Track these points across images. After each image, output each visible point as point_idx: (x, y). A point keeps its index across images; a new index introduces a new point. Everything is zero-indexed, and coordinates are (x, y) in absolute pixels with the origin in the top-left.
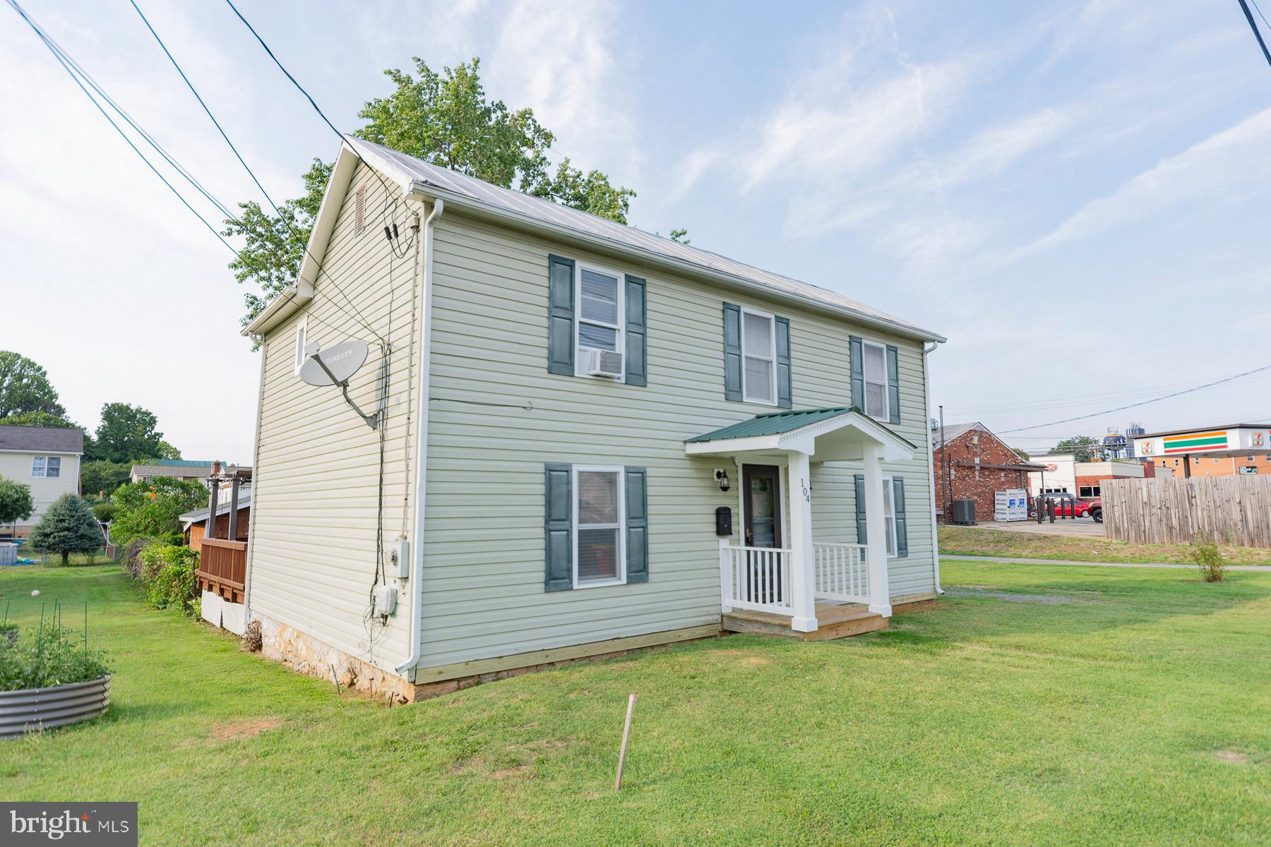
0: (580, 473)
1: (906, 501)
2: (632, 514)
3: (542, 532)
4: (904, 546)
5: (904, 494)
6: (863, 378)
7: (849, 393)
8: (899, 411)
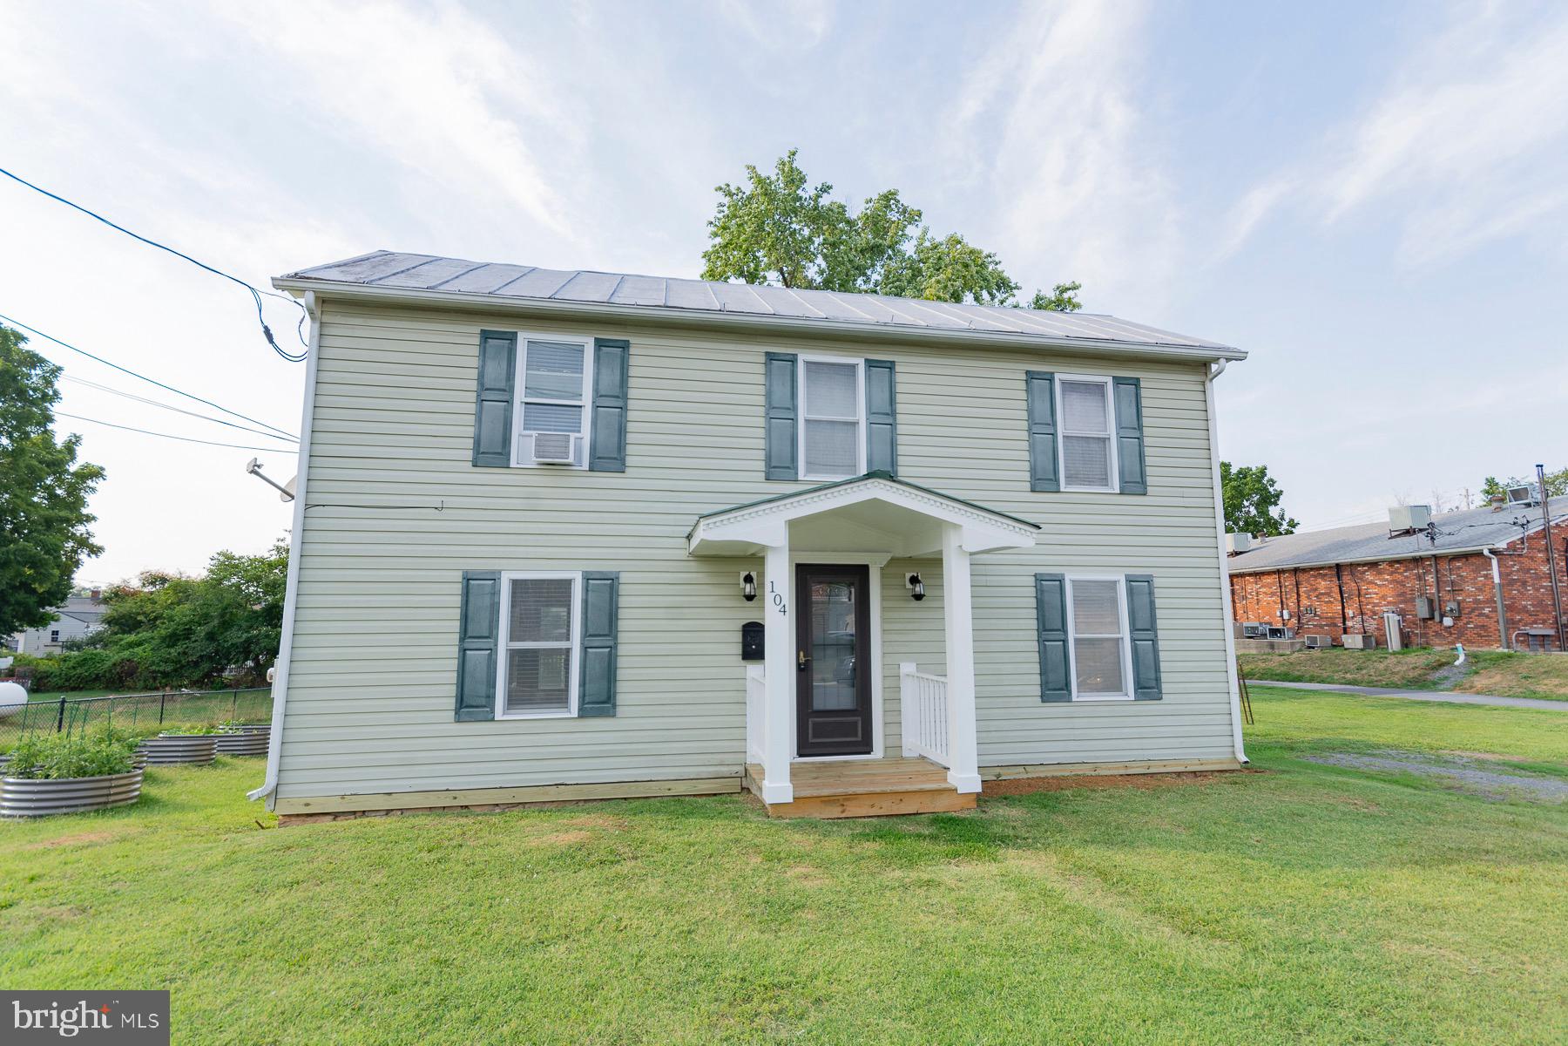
0: (516, 585)
1: (1159, 613)
2: (591, 631)
3: (455, 651)
4: (1153, 683)
5: (1154, 602)
6: (1056, 431)
7: (1026, 455)
8: (1142, 474)
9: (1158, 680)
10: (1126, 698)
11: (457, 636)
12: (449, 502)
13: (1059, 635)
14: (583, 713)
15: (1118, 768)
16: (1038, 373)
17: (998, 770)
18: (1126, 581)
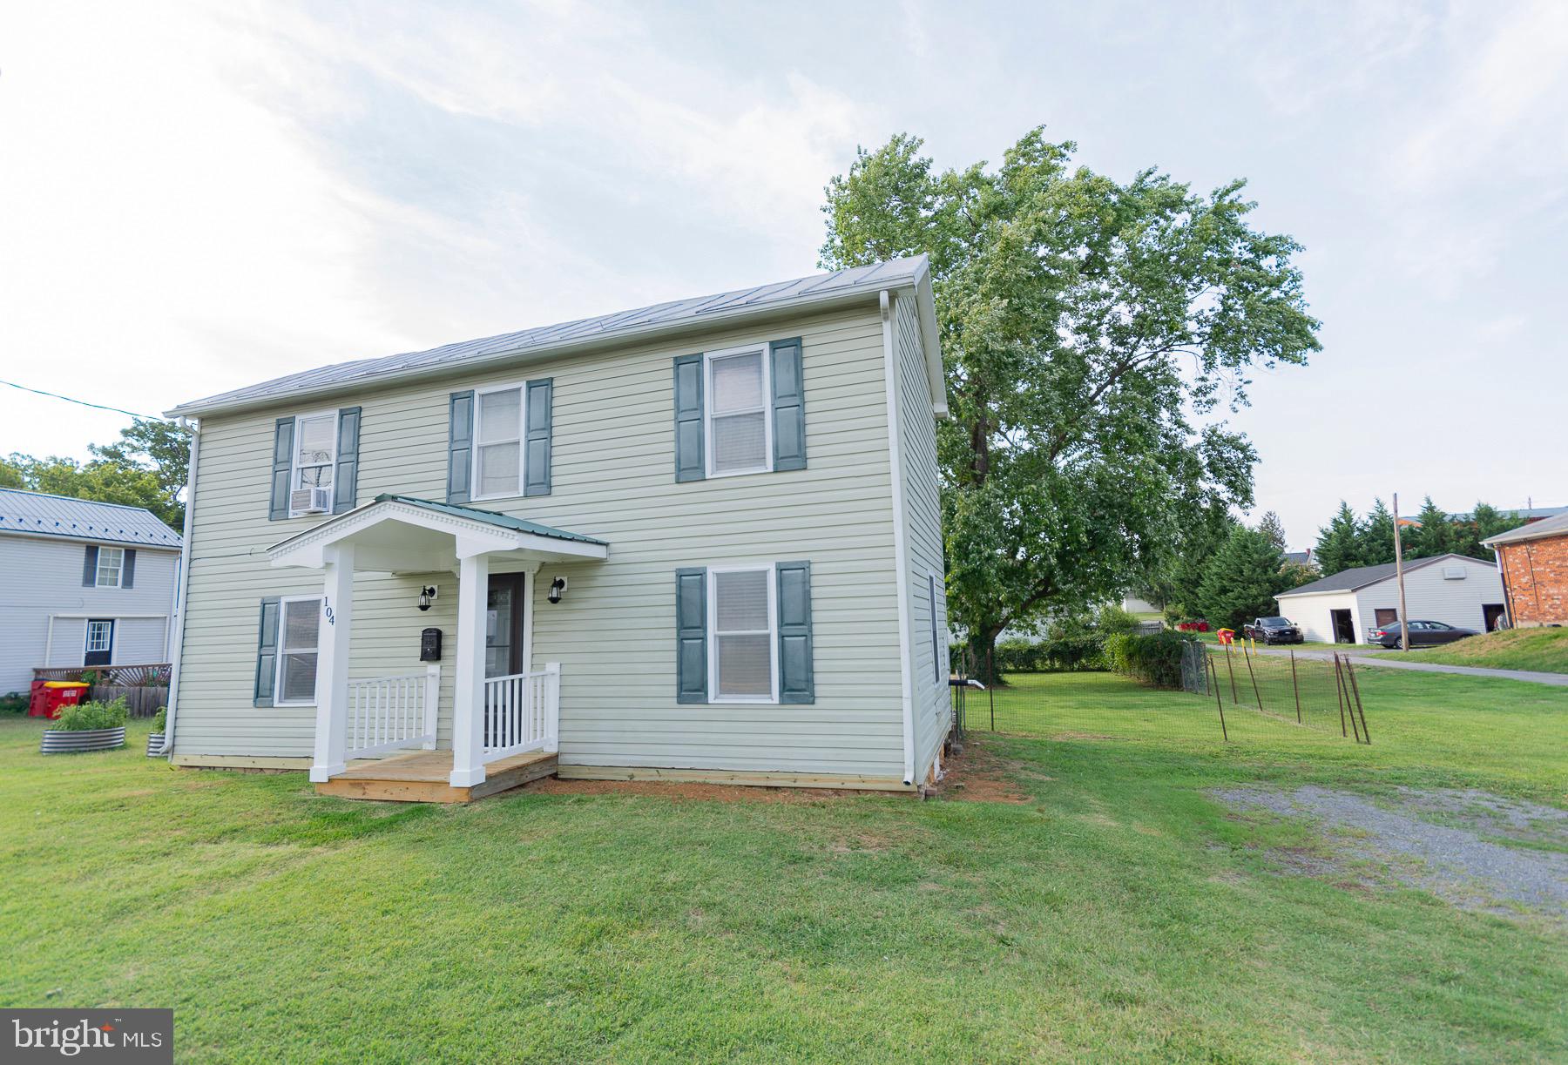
0: (289, 606)
1: (815, 605)
3: (255, 656)
4: (803, 686)
5: (809, 592)
6: (703, 415)
7: (672, 446)
8: (802, 446)
9: (810, 682)
10: (769, 702)
11: (257, 646)
12: (257, 548)
13: (699, 633)
15: (758, 779)
16: (686, 357)
17: (631, 771)
18: (777, 569)
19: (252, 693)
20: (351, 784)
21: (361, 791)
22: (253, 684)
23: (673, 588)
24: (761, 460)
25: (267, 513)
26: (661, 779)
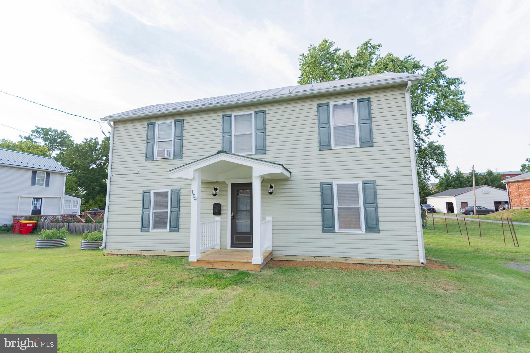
0: (155, 194)
1: (378, 196)
2: (172, 207)
3: (141, 212)
4: (375, 226)
5: (376, 192)
6: (330, 126)
7: (317, 137)
8: (371, 138)
9: (378, 225)
10: (361, 232)
11: (141, 208)
12: (140, 172)
13: (331, 206)
14: (170, 231)
15: (357, 261)
16: (322, 104)
17: (303, 257)
18: (362, 183)
19: (140, 226)
20: (206, 262)
21: (212, 265)
22: (140, 223)
23: (319, 189)
24: (354, 143)
25: (144, 158)
26: (316, 260)
